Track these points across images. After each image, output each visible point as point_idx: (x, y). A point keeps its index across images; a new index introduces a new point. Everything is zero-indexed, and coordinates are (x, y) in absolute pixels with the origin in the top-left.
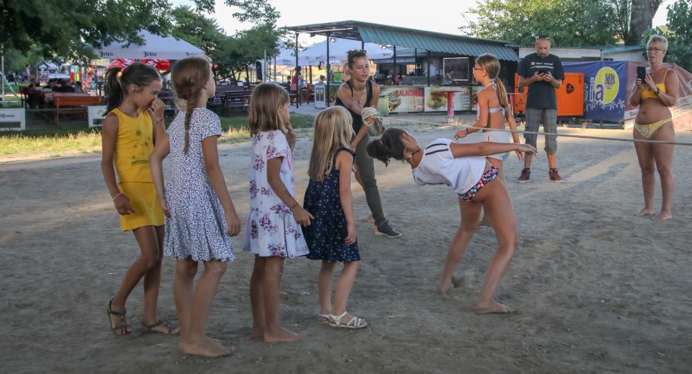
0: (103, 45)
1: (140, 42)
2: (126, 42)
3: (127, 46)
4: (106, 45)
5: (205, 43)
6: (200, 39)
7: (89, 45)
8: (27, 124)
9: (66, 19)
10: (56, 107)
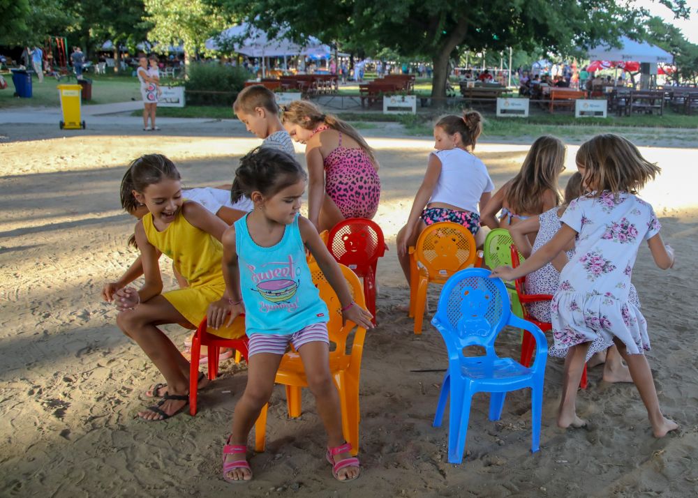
0: (590, 48)
1: (619, 46)
2: (609, 47)
3: (609, 50)
4: (592, 48)
5: (672, 49)
6: (668, 45)
7: (579, 49)
8: (530, 112)
9: (568, 25)
10: (551, 99)
